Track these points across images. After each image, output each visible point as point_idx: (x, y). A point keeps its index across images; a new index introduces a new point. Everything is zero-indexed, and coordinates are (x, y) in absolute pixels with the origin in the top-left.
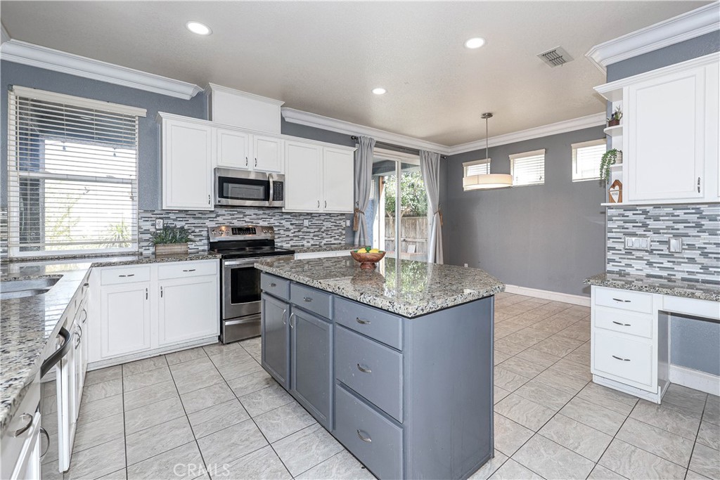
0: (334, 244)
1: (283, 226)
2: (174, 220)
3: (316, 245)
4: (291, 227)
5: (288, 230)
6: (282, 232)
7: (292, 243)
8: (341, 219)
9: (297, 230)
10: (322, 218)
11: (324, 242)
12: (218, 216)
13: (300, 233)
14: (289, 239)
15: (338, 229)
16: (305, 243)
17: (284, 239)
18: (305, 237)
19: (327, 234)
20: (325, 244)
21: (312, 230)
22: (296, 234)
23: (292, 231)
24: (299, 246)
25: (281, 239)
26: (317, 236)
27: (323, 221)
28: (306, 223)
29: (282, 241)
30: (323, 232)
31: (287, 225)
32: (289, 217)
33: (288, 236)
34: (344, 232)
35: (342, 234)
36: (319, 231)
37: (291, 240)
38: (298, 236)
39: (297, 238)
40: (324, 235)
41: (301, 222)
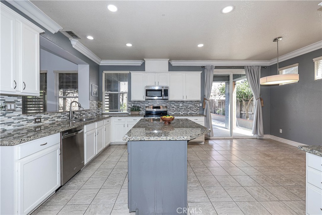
0: (194, 114)
1: (172, 106)
2: (137, 104)
3: (185, 114)
4: (175, 106)
7: (175, 113)
8: (197, 103)
10: (188, 103)
11: (189, 113)
12: (149, 102)
13: (178, 109)
14: (174, 111)
15: (196, 107)
16: (180, 113)
17: (172, 111)
18: (181, 110)
19: (190, 109)
20: (189, 114)
21: (184, 108)
23: (175, 108)
24: (178, 114)
25: (171, 111)
26: (186, 110)
27: (189, 104)
28: (181, 105)
29: (171, 112)
30: (188, 109)
31: (173, 106)
32: (174, 102)
33: (173, 110)
34: (199, 109)
35: (198, 110)
36: (186, 108)
37: (175, 111)
38: (177, 110)
39: (177, 111)
40: (189, 110)
41: (178, 104)
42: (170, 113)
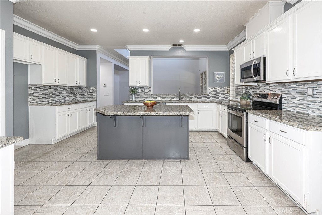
4: (297, 95)
5: (294, 97)
6: (289, 99)
7: (297, 110)
9: (302, 98)
14: (295, 105)
22: (301, 102)
23: (298, 99)
29: (290, 107)
31: (294, 93)
32: (294, 86)
33: (294, 103)
37: (297, 106)
38: (303, 104)
39: (302, 106)
41: (305, 90)
42: (288, 109)
